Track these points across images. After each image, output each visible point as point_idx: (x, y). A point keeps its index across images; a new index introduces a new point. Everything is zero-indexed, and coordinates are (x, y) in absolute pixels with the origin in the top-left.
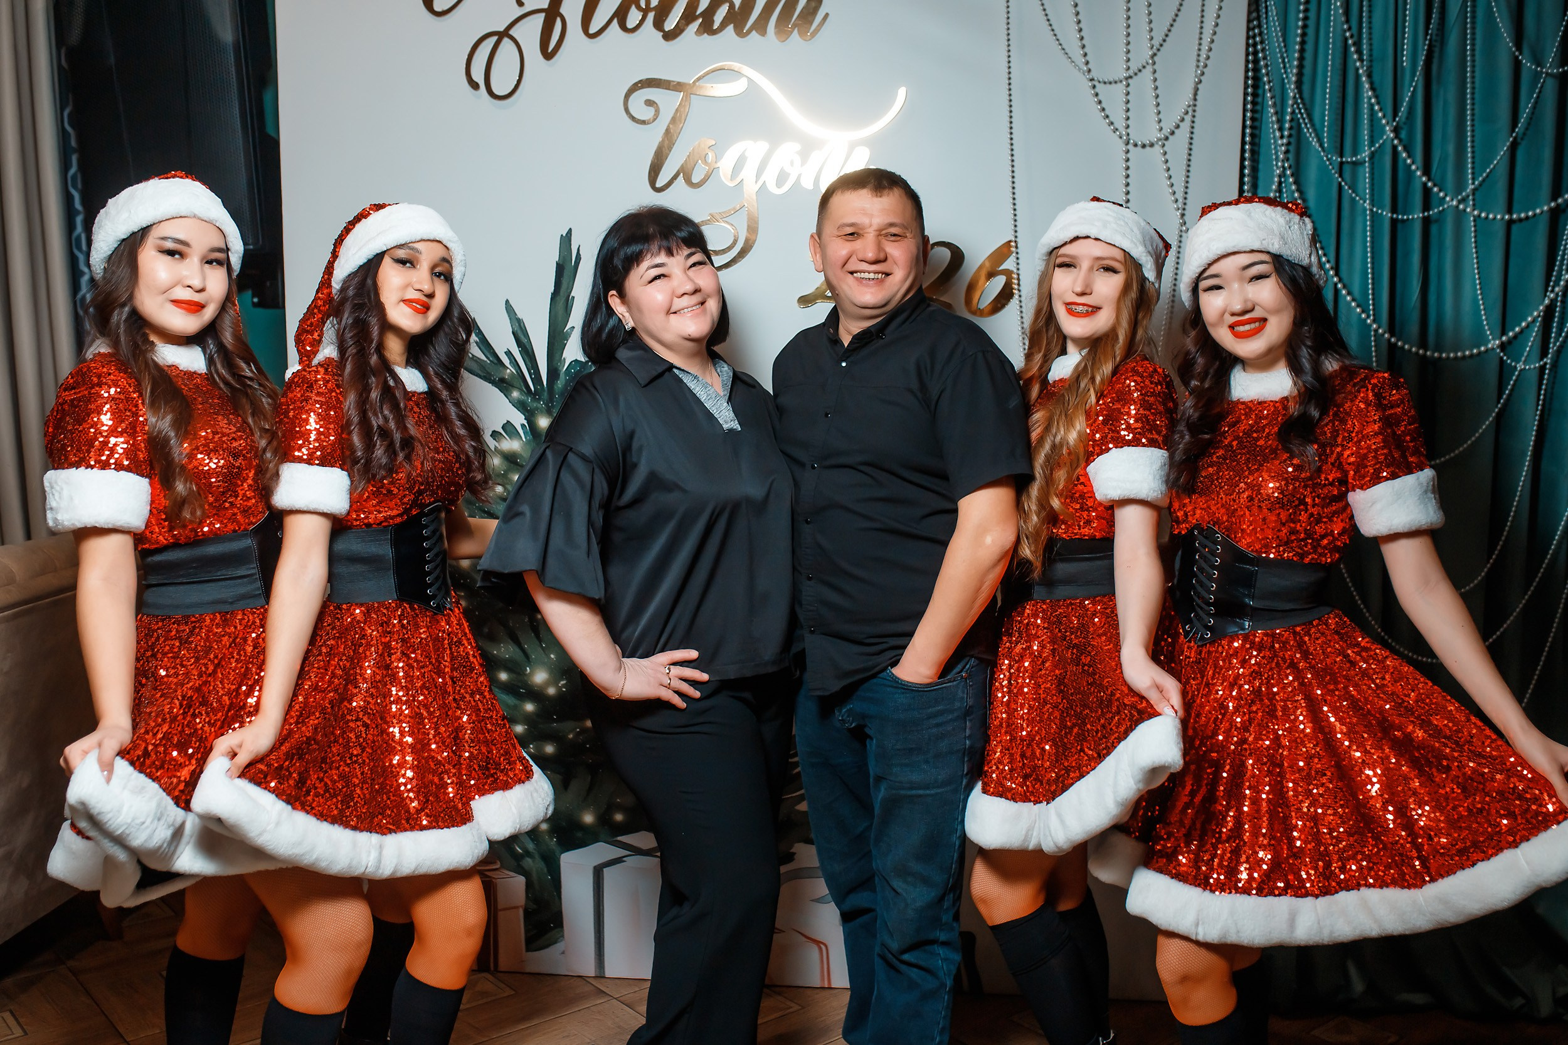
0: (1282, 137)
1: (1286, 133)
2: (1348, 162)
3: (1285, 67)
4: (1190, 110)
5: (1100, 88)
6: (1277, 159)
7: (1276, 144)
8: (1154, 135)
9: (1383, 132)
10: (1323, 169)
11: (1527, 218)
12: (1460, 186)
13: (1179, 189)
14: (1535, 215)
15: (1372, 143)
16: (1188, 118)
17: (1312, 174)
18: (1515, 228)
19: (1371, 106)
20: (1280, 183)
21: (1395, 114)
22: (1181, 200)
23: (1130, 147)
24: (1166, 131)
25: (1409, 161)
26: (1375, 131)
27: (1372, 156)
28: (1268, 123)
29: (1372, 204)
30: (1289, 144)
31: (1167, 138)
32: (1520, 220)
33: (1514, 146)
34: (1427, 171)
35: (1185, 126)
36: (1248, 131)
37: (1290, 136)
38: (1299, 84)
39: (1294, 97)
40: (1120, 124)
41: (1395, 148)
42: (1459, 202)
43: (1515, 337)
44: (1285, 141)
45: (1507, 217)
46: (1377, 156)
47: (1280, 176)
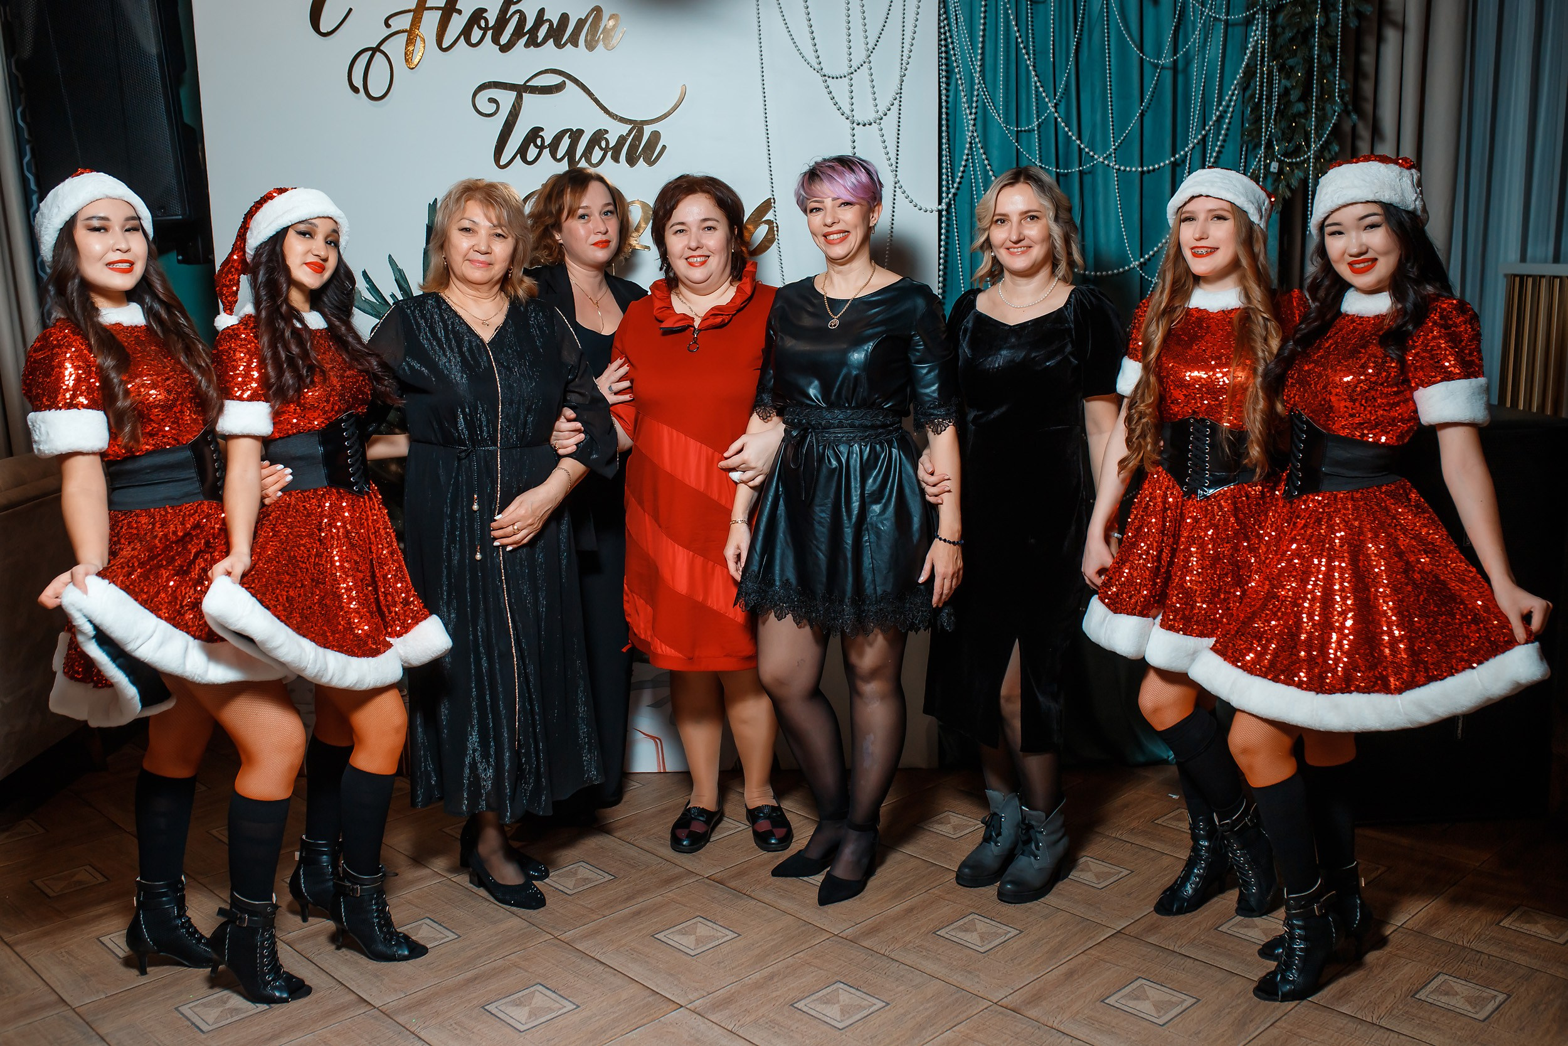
0: (971, 114)
1: (974, 111)
2: (1021, 131)
3: (971, 61)
4: (898, 96)
5: (830, 81)
6: (968, 130)
7: (967, 118)
8: (871, 116)
9: (1048, 108)
10: (1004, 137)
11: (1154, 170)
12: (1106, 147)
13: (893, 155)
14: (1159, 168)
15: (1038, 117)
16: (896, 103)
17: (995, 138)
18: (1146, 177)
19: (1037, 87)
20: (971, 148)
21: (1055, 95)
22: (894, 164)
23: (855, 125)
24: (881, 114)
25: (1066, 129)
26: (1041, 107)
27: (1039, 126)
28: (961, 103)
29: (1041, 161)
30: (975, 119)
31: (881, 119)
32: (1149, 172)
33: (1142, 115)
34: (1080, 138)
35: (895, 108)
36: (944, 110)
37: (976, 113)
38: (983, 72)
39: (979, 83)
40: (846, 109)
41: (1056, 119)
42: (1104, 159)
43: (1149, 259)
44: (973, 116)
45: (1139, 169)
46: (1042, 126)
47: (971, 143)
